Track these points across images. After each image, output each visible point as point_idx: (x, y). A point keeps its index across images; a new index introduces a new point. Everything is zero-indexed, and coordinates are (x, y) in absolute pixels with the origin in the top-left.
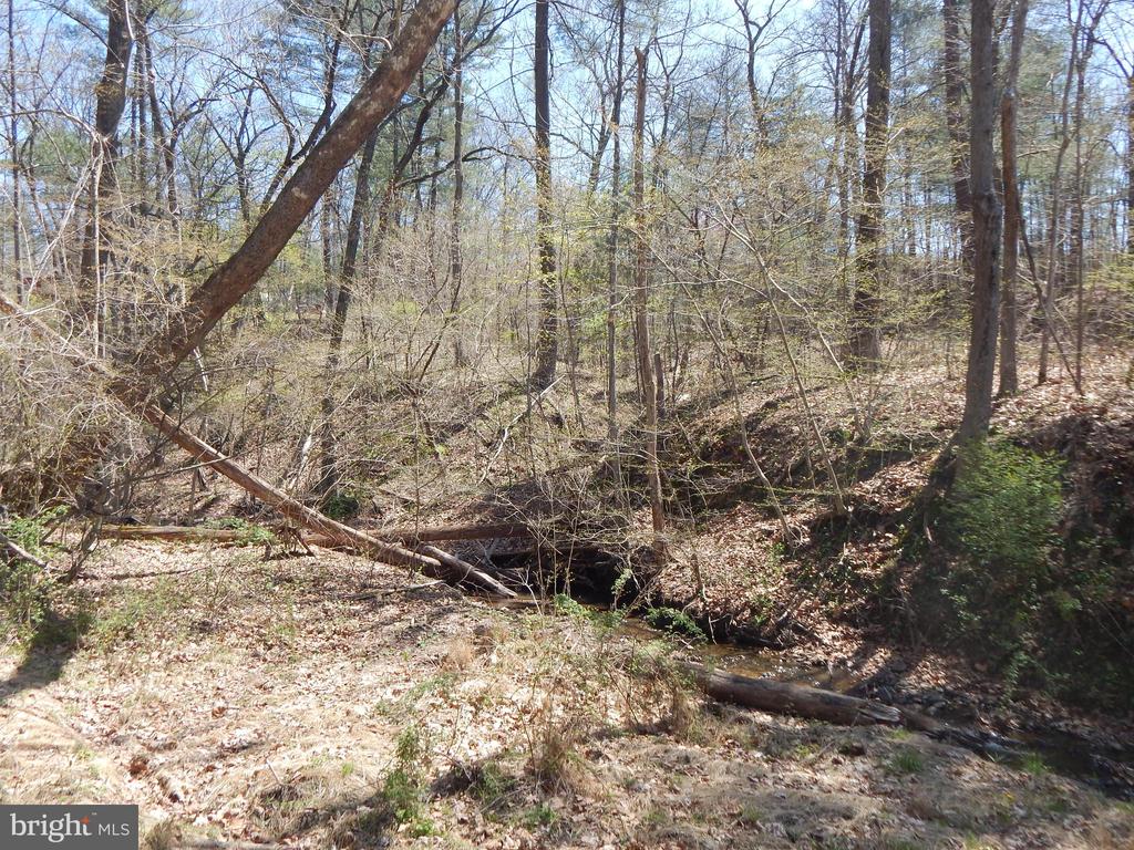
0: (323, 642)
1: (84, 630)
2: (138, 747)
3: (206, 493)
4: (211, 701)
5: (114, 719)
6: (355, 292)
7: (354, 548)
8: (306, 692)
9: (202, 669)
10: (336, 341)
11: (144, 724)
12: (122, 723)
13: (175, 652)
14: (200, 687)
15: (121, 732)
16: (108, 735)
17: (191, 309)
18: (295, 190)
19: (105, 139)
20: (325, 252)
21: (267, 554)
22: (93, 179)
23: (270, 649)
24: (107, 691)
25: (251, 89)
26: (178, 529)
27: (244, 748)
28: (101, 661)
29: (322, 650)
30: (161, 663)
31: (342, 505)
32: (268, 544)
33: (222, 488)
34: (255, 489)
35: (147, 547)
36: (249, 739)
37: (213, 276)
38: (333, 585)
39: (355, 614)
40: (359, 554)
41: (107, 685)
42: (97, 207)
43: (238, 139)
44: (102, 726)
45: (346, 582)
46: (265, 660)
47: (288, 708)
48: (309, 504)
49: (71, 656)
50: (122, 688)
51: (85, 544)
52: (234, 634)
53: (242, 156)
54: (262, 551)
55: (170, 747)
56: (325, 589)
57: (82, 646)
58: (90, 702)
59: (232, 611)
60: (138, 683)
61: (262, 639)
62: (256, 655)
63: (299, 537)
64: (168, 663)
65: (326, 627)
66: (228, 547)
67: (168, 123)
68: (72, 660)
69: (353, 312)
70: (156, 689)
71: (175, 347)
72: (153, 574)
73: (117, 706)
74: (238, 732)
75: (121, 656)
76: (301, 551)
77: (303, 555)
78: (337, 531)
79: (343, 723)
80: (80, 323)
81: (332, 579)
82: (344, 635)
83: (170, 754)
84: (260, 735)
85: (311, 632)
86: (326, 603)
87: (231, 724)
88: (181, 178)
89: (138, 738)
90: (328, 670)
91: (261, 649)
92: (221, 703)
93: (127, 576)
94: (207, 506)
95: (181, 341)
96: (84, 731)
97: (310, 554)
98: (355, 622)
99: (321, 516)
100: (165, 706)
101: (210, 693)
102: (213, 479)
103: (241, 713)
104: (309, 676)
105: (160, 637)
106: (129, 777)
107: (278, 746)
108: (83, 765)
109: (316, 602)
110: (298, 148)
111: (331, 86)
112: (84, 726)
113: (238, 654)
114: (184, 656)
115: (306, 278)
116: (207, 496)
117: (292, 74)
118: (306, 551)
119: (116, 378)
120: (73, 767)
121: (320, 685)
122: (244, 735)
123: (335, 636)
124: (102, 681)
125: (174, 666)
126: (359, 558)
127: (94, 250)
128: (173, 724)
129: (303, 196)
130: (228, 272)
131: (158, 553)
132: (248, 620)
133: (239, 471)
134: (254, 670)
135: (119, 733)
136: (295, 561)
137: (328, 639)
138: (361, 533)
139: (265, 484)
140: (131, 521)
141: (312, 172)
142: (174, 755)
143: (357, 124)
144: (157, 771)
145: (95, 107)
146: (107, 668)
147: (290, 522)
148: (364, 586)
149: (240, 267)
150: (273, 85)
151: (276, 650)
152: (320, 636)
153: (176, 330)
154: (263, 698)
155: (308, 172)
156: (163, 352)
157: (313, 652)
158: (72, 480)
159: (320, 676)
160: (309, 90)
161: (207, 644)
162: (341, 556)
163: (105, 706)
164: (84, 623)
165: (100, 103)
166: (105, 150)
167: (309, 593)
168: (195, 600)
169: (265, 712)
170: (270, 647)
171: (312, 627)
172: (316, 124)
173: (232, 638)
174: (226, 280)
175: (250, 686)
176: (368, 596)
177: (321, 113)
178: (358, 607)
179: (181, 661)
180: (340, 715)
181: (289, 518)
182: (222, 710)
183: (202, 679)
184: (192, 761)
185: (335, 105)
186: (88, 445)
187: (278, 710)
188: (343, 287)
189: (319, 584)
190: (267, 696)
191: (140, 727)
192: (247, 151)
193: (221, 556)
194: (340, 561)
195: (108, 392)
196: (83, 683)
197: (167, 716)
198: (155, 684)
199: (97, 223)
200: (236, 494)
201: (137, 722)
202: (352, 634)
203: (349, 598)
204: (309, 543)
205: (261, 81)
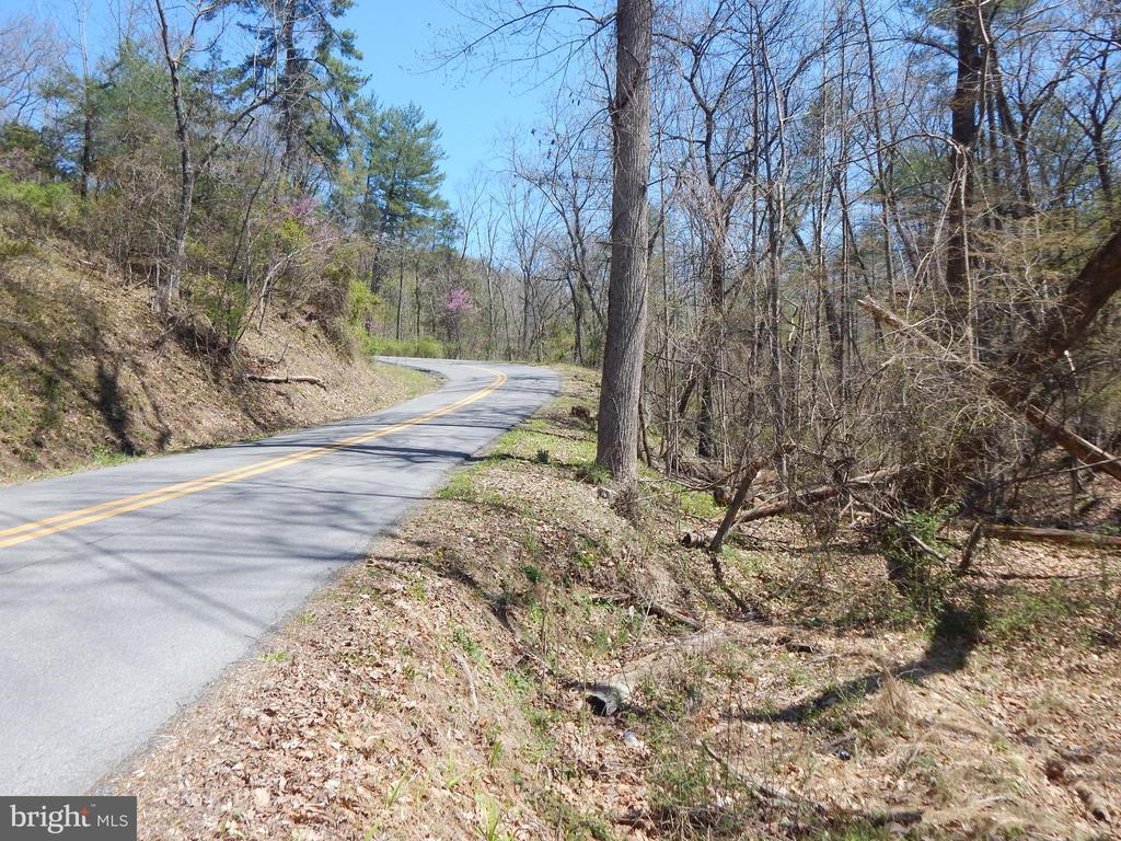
1: (982, 625)
2: (1051, 753)
3: (1084, 496)
5: (1021, 717)
9: (1109, 683)
11: (1053, 730)
12: (1030, 724)
13: (1075, 661)
14: (1108, 703)
15: (1031, 733)
16: (1017, 733)
17: (1070, 302)
19: (968, 149)
22: (959, 190)
24: (1010, 689)
25: (1105, 54)
26: (1061, 532)
28: (1001, 658)
30: (1062, 669)
33: (1101, 490)
35: (1029, 549)
37: (1089, 264)
41: (1010, 683)
42: (964, 218)
43: (1093, 113)
44: (1011, 723)
49: (971, 649)
50: (1025, 689)
51: (972, 543)
53: (1100, 129)
55: (1086, 760)
57: (981, 640)
58: (995, 696)
60: (1041, 686)
64: (1070, 671)
66: (1118, 554)
67: (1018, 118)
68: (973, 653)
70: (1062, 697)
71: (1053, 344)
72: (1039, 577)
73: (1023, 705)
75: (1021, 655)
80: (959, 328)
83: (1087, 767)
88: (1033, 170)
89: (1049, 743)
93: (1013, 576)
94: (1086, 509)
95: (1058, 337)
96: (995, 724)
100: (1075, 716)
102: (1089, 480)
105: (1059, 643)
106: (1046, 781)
108: (1002, 757)
112: (994, 718)
114: (1087, 667)
116: (1085, 499)
119: (995, 380)
120: (993, 757)
124: (1005, 677)
127: (964, 258)
128: (1085, 736)
131: (1042, 556)
140: (1012, 522)
142: (1094, 770)
144: (1075, 782)
145: (950, 120)
146: (1008, 665)
153: (1055, 325)
156: (1042, 350)
158: (958, 478)
161: (1110, 657)
163: (1011, 703)
164: (981, 618)
165: (955, 116)
166: (968, 158)
168: (1093, 609)
174: (1105, 266)
179: (1085, 672)
183: (1110, 694)
186: (974, 446)
191: (1050, 732)
192: (1105, 122)
195: (990, 393)
196: (986, 676)
197: (1077, 726)
198: (1060, 691)
199: (965, 230)
200: (1117, 497)
201: (1047, 727)
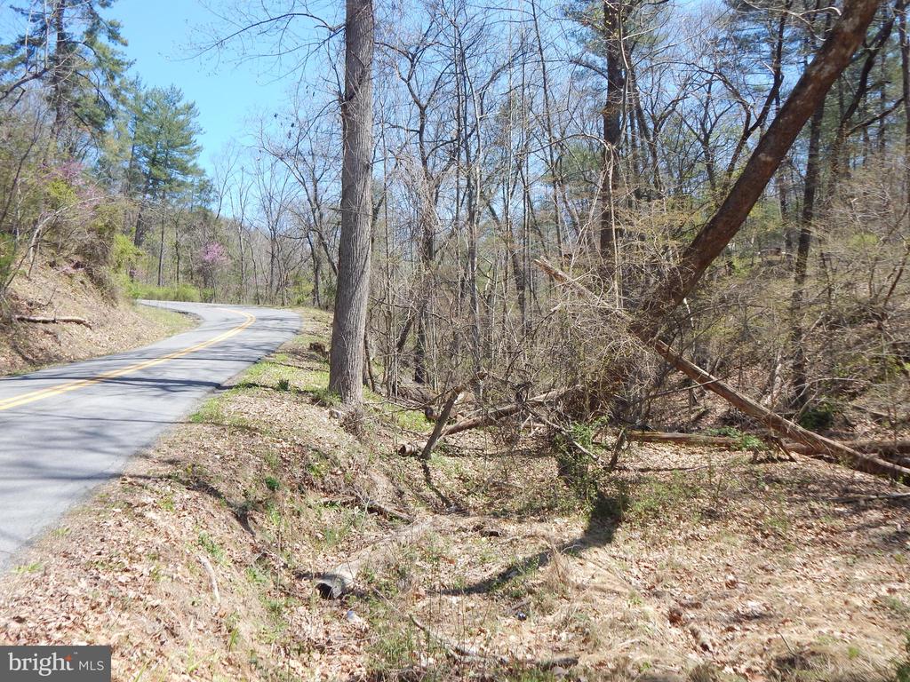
0: (813, 537)
1: (625, 508)
2: (673, 603)
3: (698, 407)
4: (723, 574)
5: (652, 577)
6: (815, 233)
7: (834, 457)
8: (803, 578)
9: (713, 547)
10: (801, 278)
11: (675, 585)
12: (658, 581)
13: (690, 532)
14: (713, 562)
15: (659, 588)
16: (649, 589)
17: (685, 264)
18: (762, 156)
19: (614, 147)
20: (783, 203)
21: (755, 457)
22: (607, 178)
23: (766, 537)
24: (645, 556)
25: (710, 82)
26: (681, 435)
27: (756, 617)
28: (639, 533)
29: (813, 543)
30: (681, 539)
31: (815, 419)
32: (756, 451)
33: (709, 403)
34: (741, 404)
35: (659, 448)
36: (759, 611)
37: (699, 236)
38: (816, 488)
39: (839, 515)
40: (838, 462)
41: (645, 551)
42: (612, 198)
43: (702, 124)
44: (645, 582)
45: (828, 486)
46: (763, 547)
47: (788, 589)
48: (789, 417)
49: (617, 527)
50: (655, 555)
51: (618, 446)
52: (735, 522)
53: (707, 137)
54: (751, 454)
55: (697, 606)
56: (810, 491)
57: (624, 520)
58: (634, 562)
59: (731, 502)
60: (666, 552)
61: (758, 528)
62: (755, 541)
63: (781, 445)
64: (687, 539)
65: (814, 524)
66: (721, 450)
67: (651, 126)
68: (619, 529)
69: (813, 250)
70: (681, 559)
71: (674, 295)
72: (666, 469)
73: (654, 568)
74: (750, 604)
75: (652, 529)
76: (783, 457)
77: (785, 460)
78: (816, 441)
79: (843, 611)
80: (607, 283)
81: (815, 482)
82: (832, 532)
83: (697, 611)
84: (768, 609)
85: (801, 527)
86: (812, 503)
87: (742, 596)
88: (662, 165)
89: (672, 595)
90: (821, 561)
91: (758, 536)
92: (731, 577)
93: (649, 469)
94: (699, 417)
95: (677, 289)
96: (633, 584)
97: (792, 460)
98: (840, 523)
99: (800, 428)
100: (689, 574)
101: (721, 568)
102: (702, 396)
103: (749, 588)
104: (804, 565)
105: (679, 518)
106: (669, 624)
107: (786, 621)
108: (637, 610)
109: (802, 501)
110: (753, 121)
111: (779, 62)
112: (633, 579)
113: (740, 539)
114: (698, 536)
115: (771, 226)
116: (698, 410)
117: (743, 61)
118: (788, 458)
119: (633, 322)
120: (631, 609)
121: (815, 574)
122: (754, 605)
123: (824, 533)
124: (641, 547)
125: (693, 543)
126: (838, 466)
127: (612, 229)
128: (696, 588)
129: (769, 159)
130: (711, 231)
131: (668, 453)
132: (745, 511)
133: (728, 390)
134: (756, 554)
135: (658, 589)
136: (779, 465)
137: (817, 534)
138: (838, 443)
139: (749, 400)
140: (647, 429)
141: (775, 138)
142: (702, 613)
143: (813, 88)
144: (689, 623)
145: (602, 125)
146: (643, 538)
147: (772, 432)
148: (846, 491)
149: (720, 225)
150: (729, 75)
151: (772, 539)
152: (809, 531)
153: (674, 281)
154: (767, 578)
155: (772, 138)
156: (666, 299)
157: (805, 545)
158: (608, 397)
159: (815, 566)
160: (759, 71)
161: (714, 527)
162: (820, 463)
163: (645, 567)
164: (625, 503)
165: (606, 122)
166: (614, 154)
167: (796, 493)
168: (702, 492)
169: (769, 590)
170: (766, 536)
171: (801, 523)
172: (768, 97)
173: (734, 525)
174: (709, 238)
175: (754, 567)
176: (850, 499)
177: (772, 86)
178: (842, 509)
179: (697, 540)
180: (839, 603)
181: (772, 429)
182: (733, 583)
183: (714, 555)
184: (716, 620)
185: (783, 77)
186: (619, 372)
187: (782, 590)
188: (804, 230)
189: (803, 487)
190: (769, 577)
191: (672, 587)
192: (711, 131)
193: (717, 459)
194: (821, 468)
195: (629, 332)
196: (628, 547)
197: (691, 581)
198: (679, 555)
199: (612, 208)
200: (721, 407)
201: (669, 583)
202: (840, 533)
203: (834, 501)
204: (791, 450)
205: (720, 74)
